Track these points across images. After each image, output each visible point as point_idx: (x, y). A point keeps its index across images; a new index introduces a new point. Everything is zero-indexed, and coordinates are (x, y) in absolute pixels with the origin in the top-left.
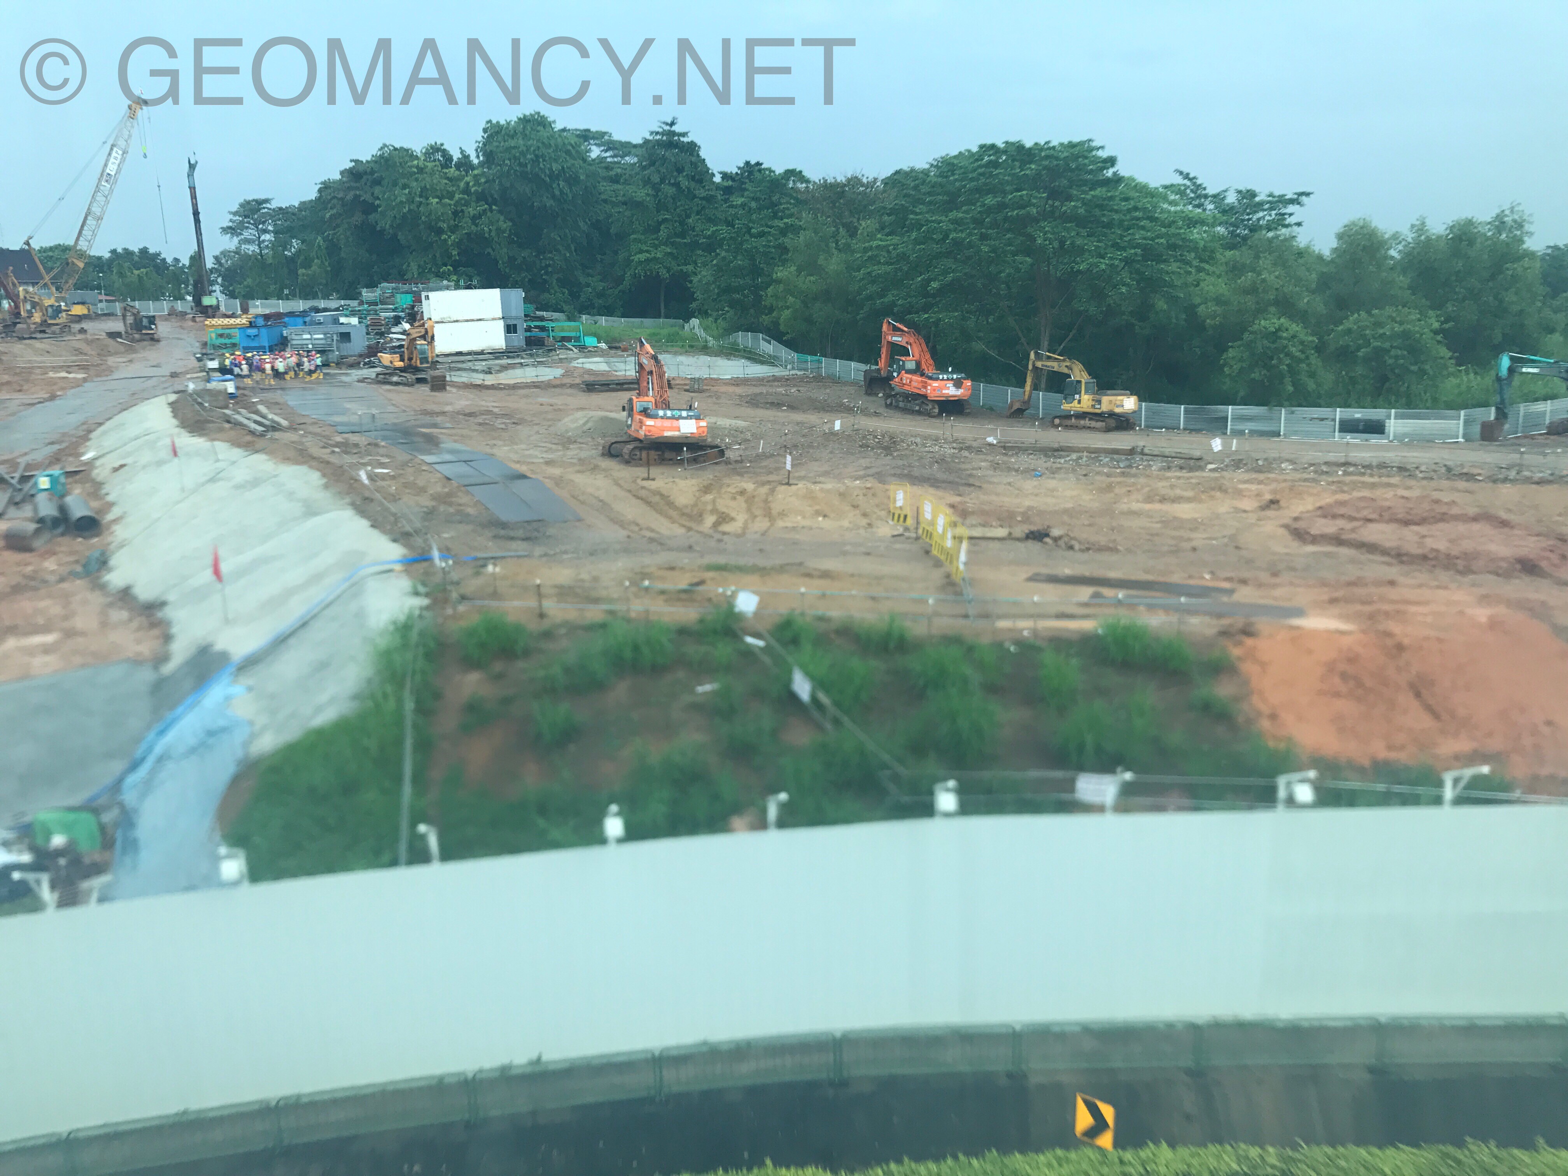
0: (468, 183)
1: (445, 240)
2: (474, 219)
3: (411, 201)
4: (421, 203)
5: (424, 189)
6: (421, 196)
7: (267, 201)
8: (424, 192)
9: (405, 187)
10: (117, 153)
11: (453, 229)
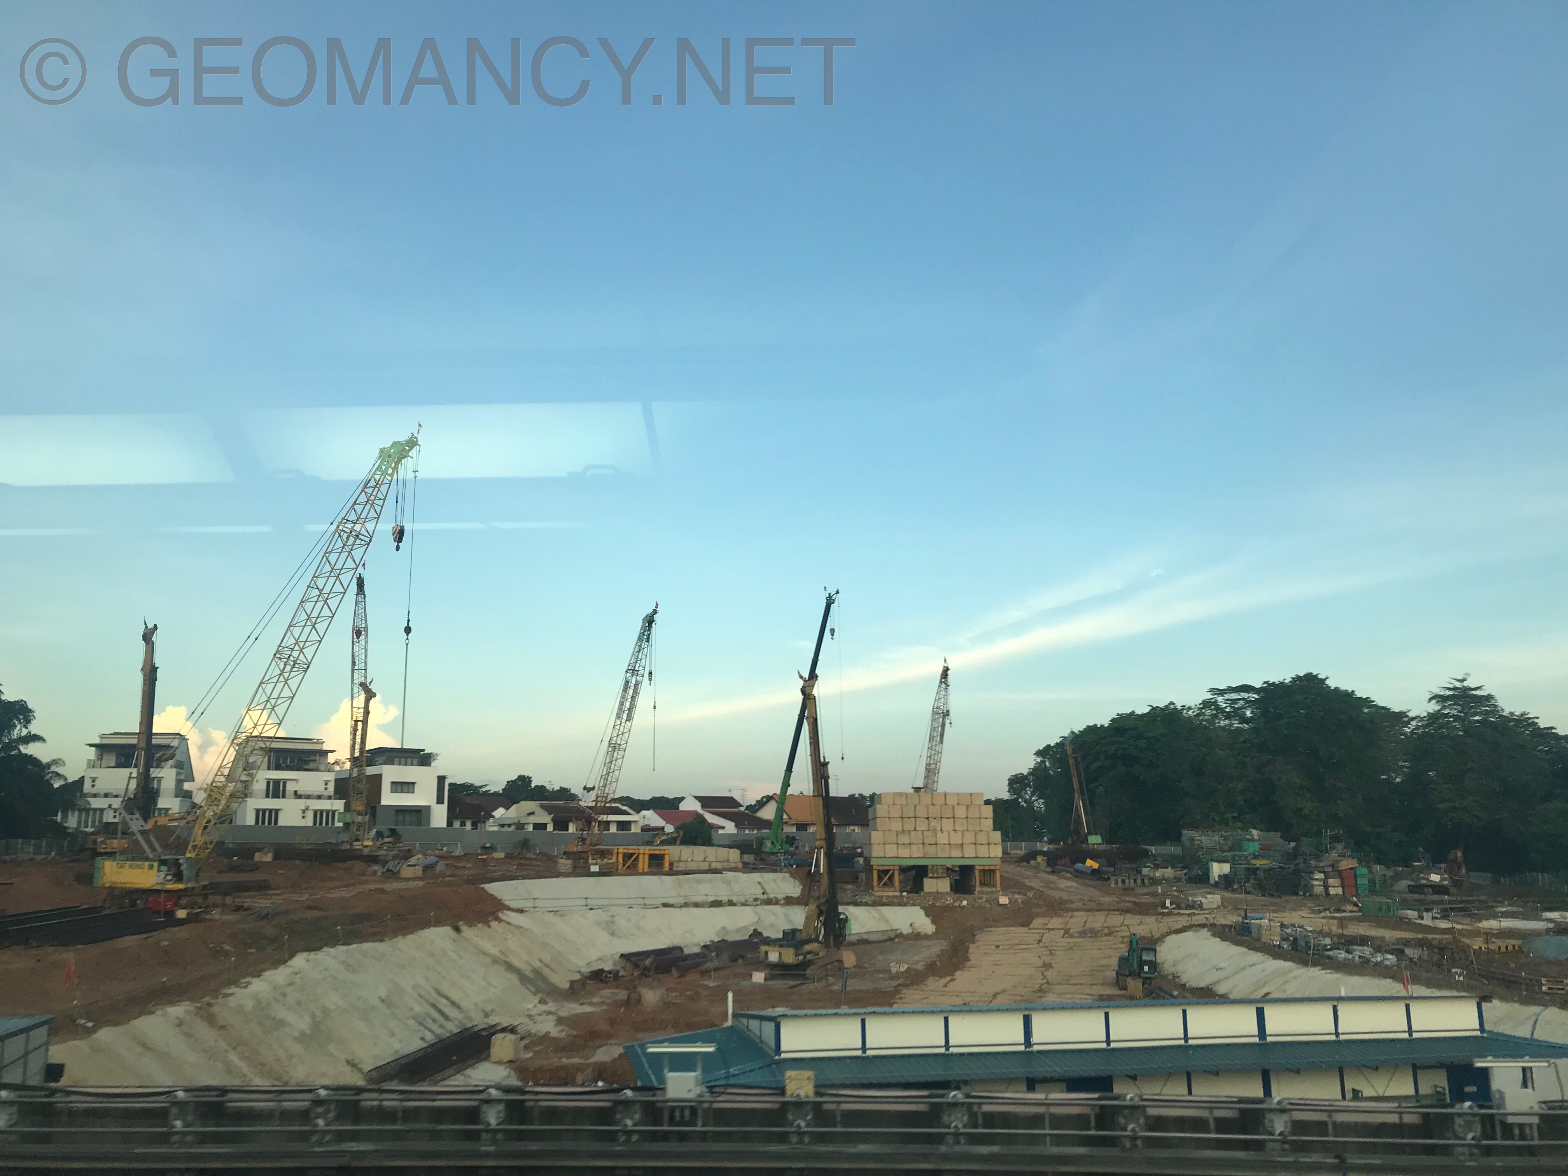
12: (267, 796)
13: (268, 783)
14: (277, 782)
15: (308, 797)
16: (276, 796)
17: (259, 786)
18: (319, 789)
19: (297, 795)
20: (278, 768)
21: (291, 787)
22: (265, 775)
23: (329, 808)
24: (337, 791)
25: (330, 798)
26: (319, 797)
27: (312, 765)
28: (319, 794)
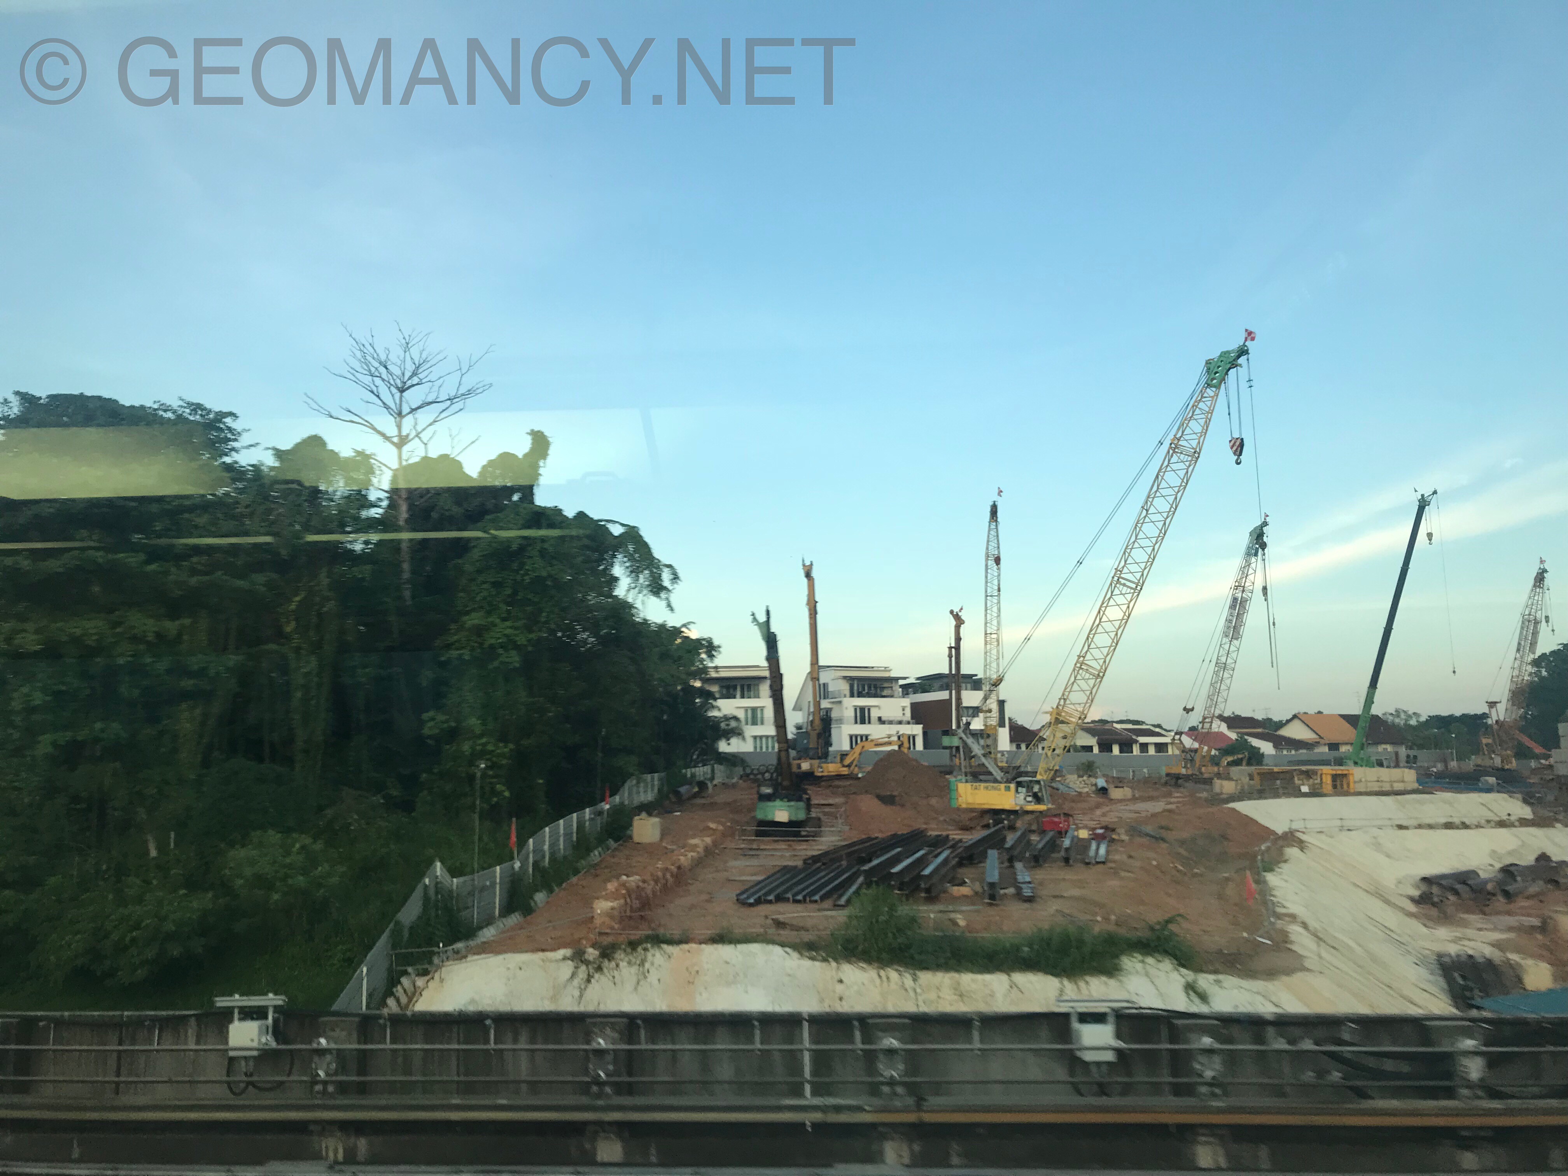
12: (856, 722)
13: (856, 710)
14: (862, 709)
15: (891, 722)
16: (863, 722)
17: (849, 713)
18: (897, 714)
19: (880, 720)
20: (860, 695)
21: (875, 714)
22: (851, 704)
23: (909, 733)
24: (912, 718)
25: (909, 723)
26: (900, 723)
27: (885, 693)
28: (900, 719)
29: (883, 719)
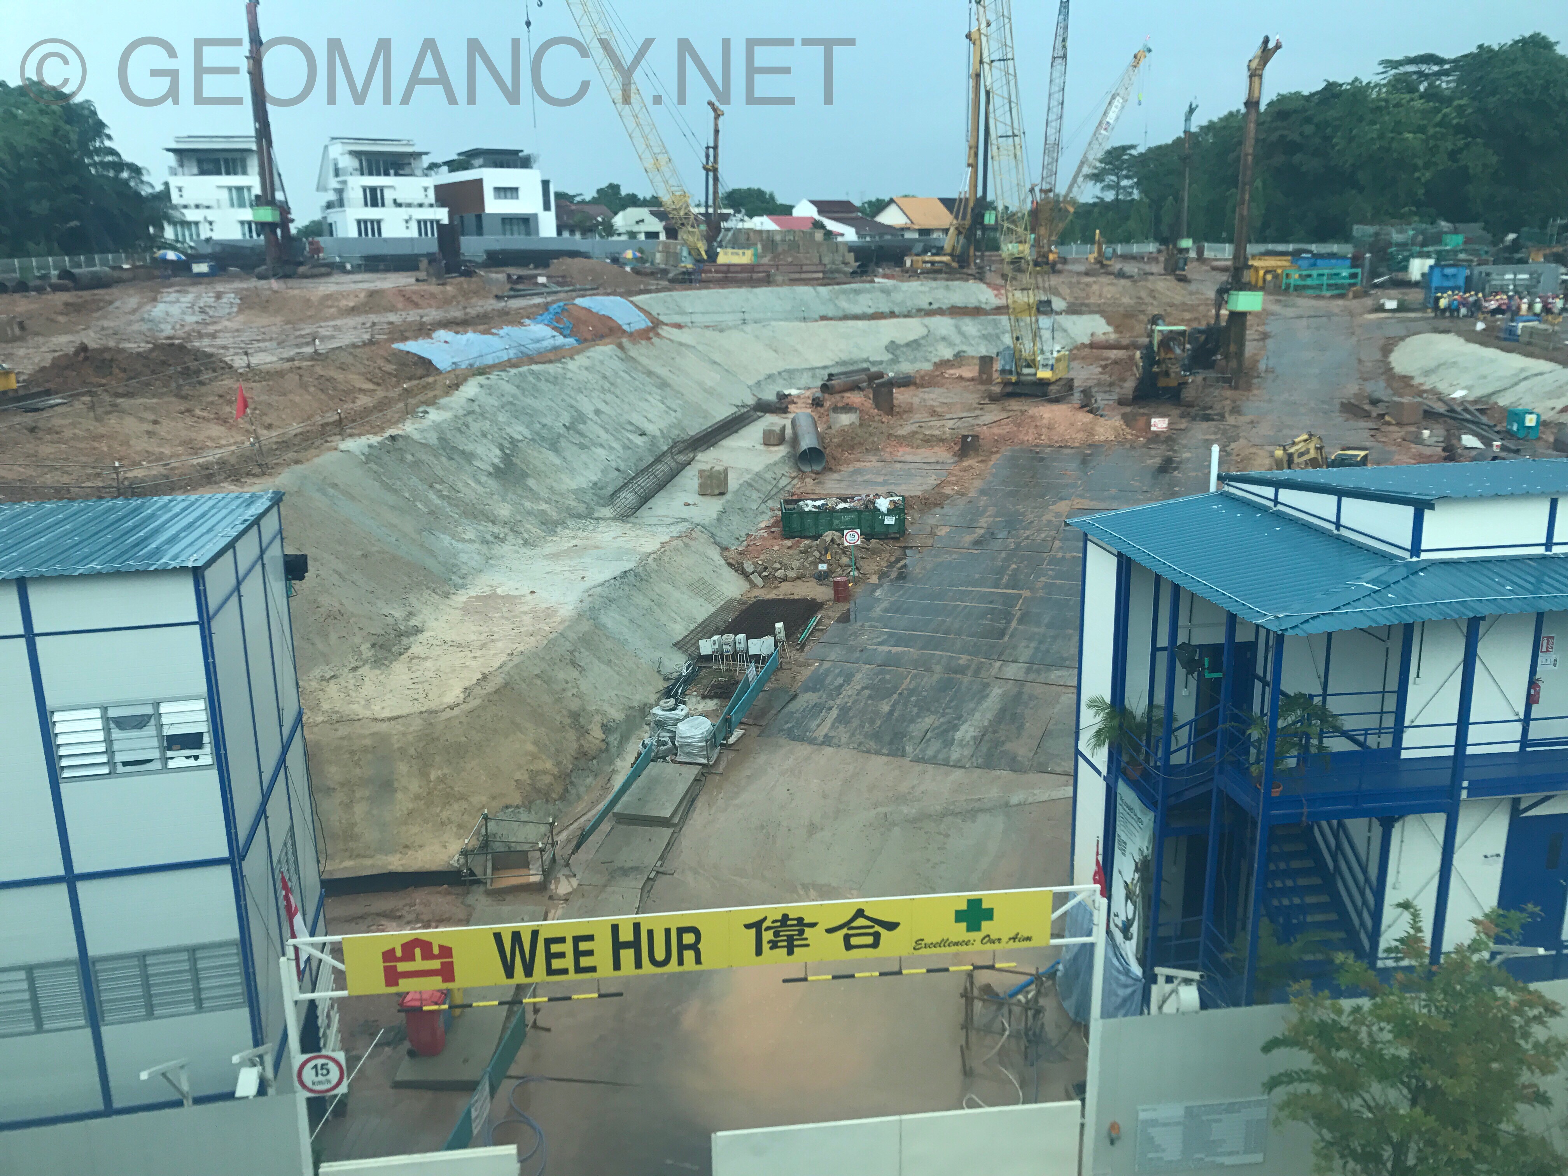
0: (1445, 115)
1: (1419, 179)
2: (1453, 155)
3: (1381, 136)
4: (1393, 138)
5: (1398, 123)
6: (1392, 132)
7: (1133, 147)
8: (1398, 127)
9: (1373, 123)
10: (1118, 102)
11: (1427, 166)
12: (366, 205)
13: (364, 191)
14: (373, 190)
15: (409, 205)
16: (374, 204)
17: (355, 194)
18: (419, 197)
19: (397, 204)
20: (371, 173)
21: (389, 195)
23: (432, 217)
24: (438, 199)
25: (431, 206)
26: (421, 205)
27: (404, 170)
28: (420, 201)
29: (399, 201)
